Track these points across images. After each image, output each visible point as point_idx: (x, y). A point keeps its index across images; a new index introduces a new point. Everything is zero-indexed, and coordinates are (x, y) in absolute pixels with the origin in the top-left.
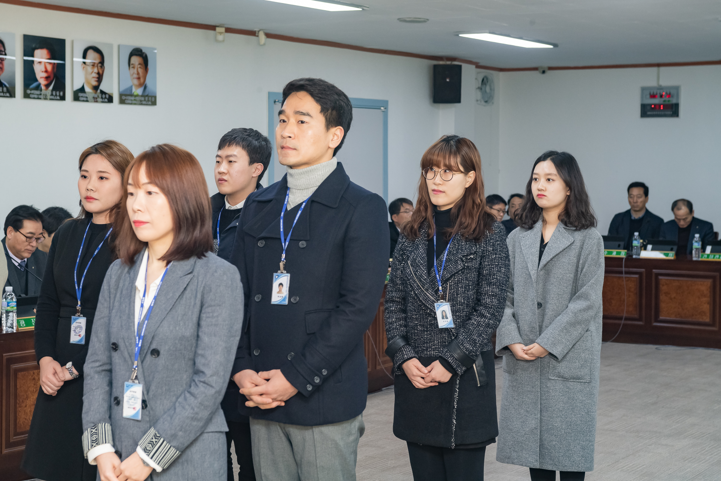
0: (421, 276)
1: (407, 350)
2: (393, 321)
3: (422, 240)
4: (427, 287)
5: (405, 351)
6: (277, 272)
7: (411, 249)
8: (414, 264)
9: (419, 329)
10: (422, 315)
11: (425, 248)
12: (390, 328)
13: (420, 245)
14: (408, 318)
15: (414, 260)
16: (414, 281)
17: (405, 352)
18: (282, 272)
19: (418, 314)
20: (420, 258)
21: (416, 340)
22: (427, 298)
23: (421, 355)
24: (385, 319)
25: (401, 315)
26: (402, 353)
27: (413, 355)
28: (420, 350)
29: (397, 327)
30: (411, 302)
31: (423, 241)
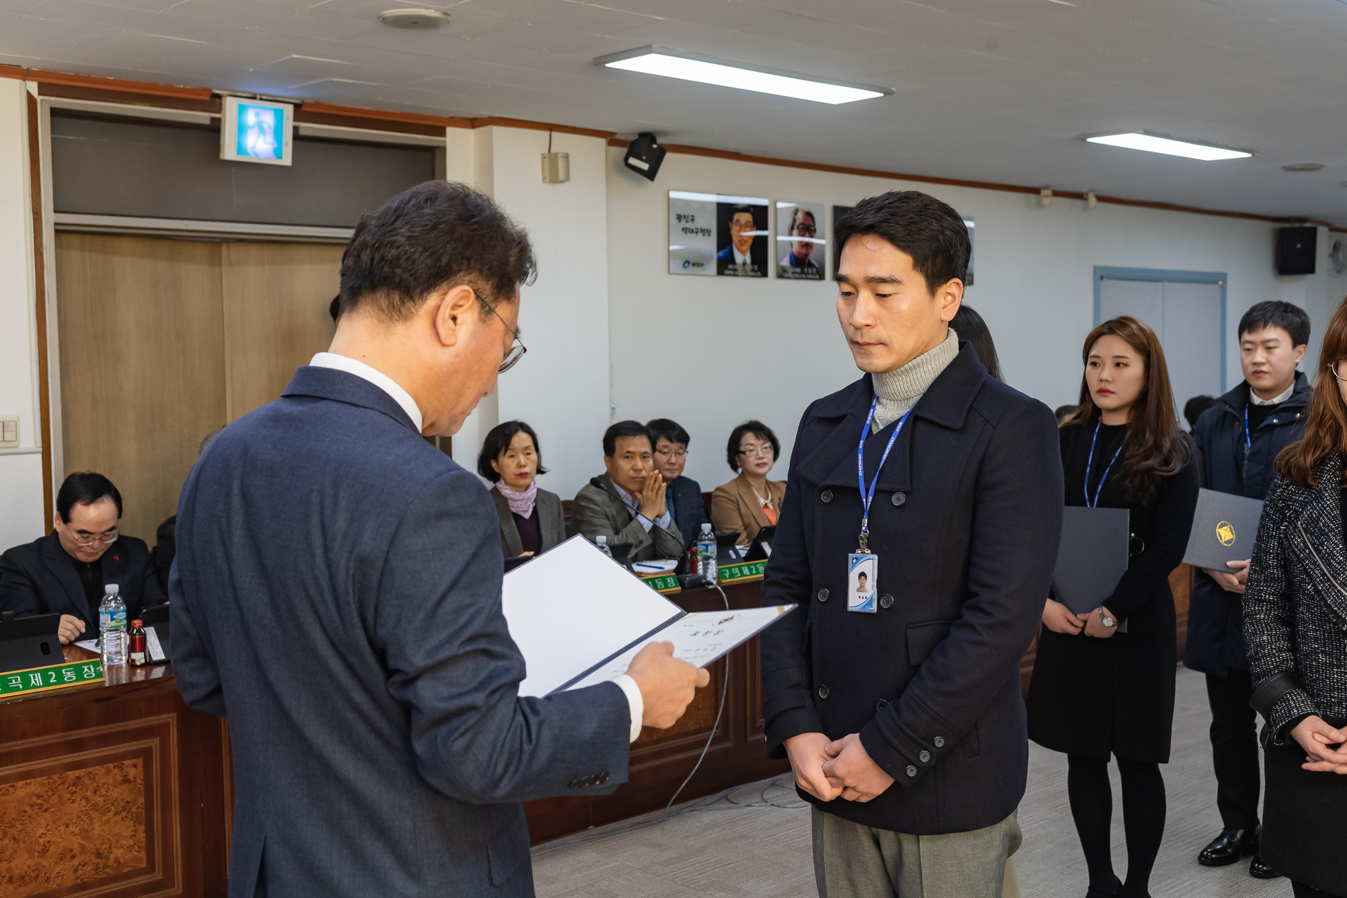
0: (1331, 554)
1: (1297, 699)
2: (1264, 641)
3: (1329, 481)
4: (1344, 579)
5: (1293, 700)
7: (1305, 498)
8: (1314, 529)
9: (1320, 659)
10: (1328, 633)
11: (1336, 499)
12: (1257, 653)
13: (1326, 491)
14: (1299, 636)
15: (1314, 521)
16: (1315, 563)
17: (1295, 703)
19: (1319, 630)
20: (1329, 518)
21: (1315, 681)
22: (1342, 600)
23: (1326, 714)
24: (1246, 636)
25: (1280, 629)
26: (1286, 705)
27: (1311, 710)
28: (1323, 703)
29: (1272, 652)
30: (1305, 605)
31: (1331, 484)
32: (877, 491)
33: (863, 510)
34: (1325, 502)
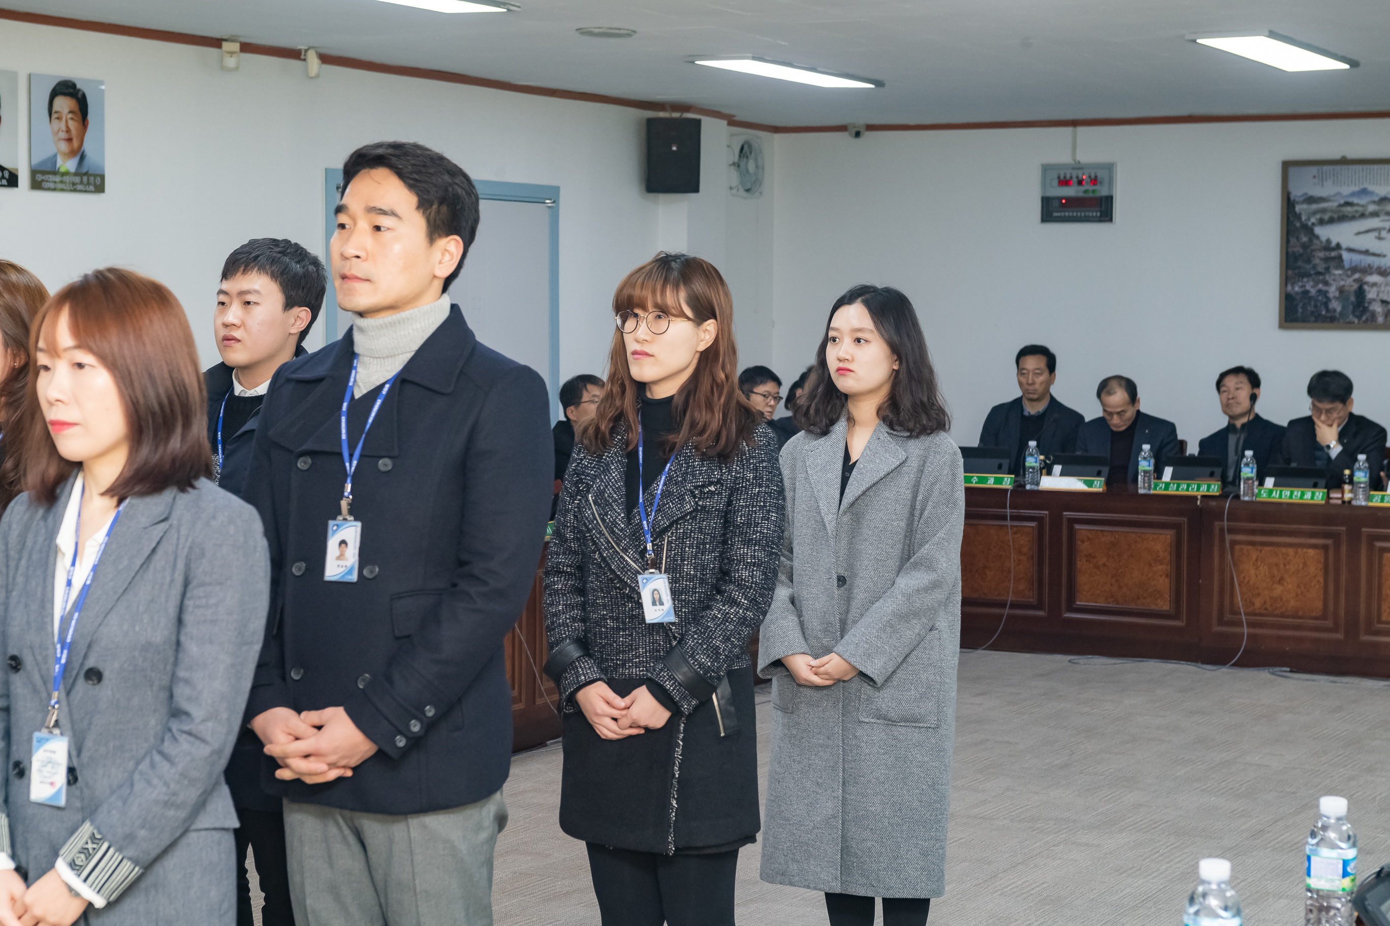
0: (614, 523)
1: (585, 666)
2: (559, 611)
3: (616, 455)
4: (625, 544)
5: (581, 667)
6: (335, 518)
7: (595, 472)
8: (601, 501)
9: (608, 625)
10: (615, 599)
11: (621, 471)
12: (553, 623)
13: (613, 464)
14: (589, 605)
15: (600, 494)
16: (600, 533)
17: (582, 670)
18: (345, 519)
19: (607, 596)
20: (613, 490)
21: (603, 646)
22: (624, 565)
23: (613, 677)
25: (575, 599)
26: (575, 673)
27: (596, 676)
28: (610, 666)
29: (566, 621)
30: (594, 574)
31: (618, 457)
32: (362, 456)
33: (346, 475)
34: (611, 474)
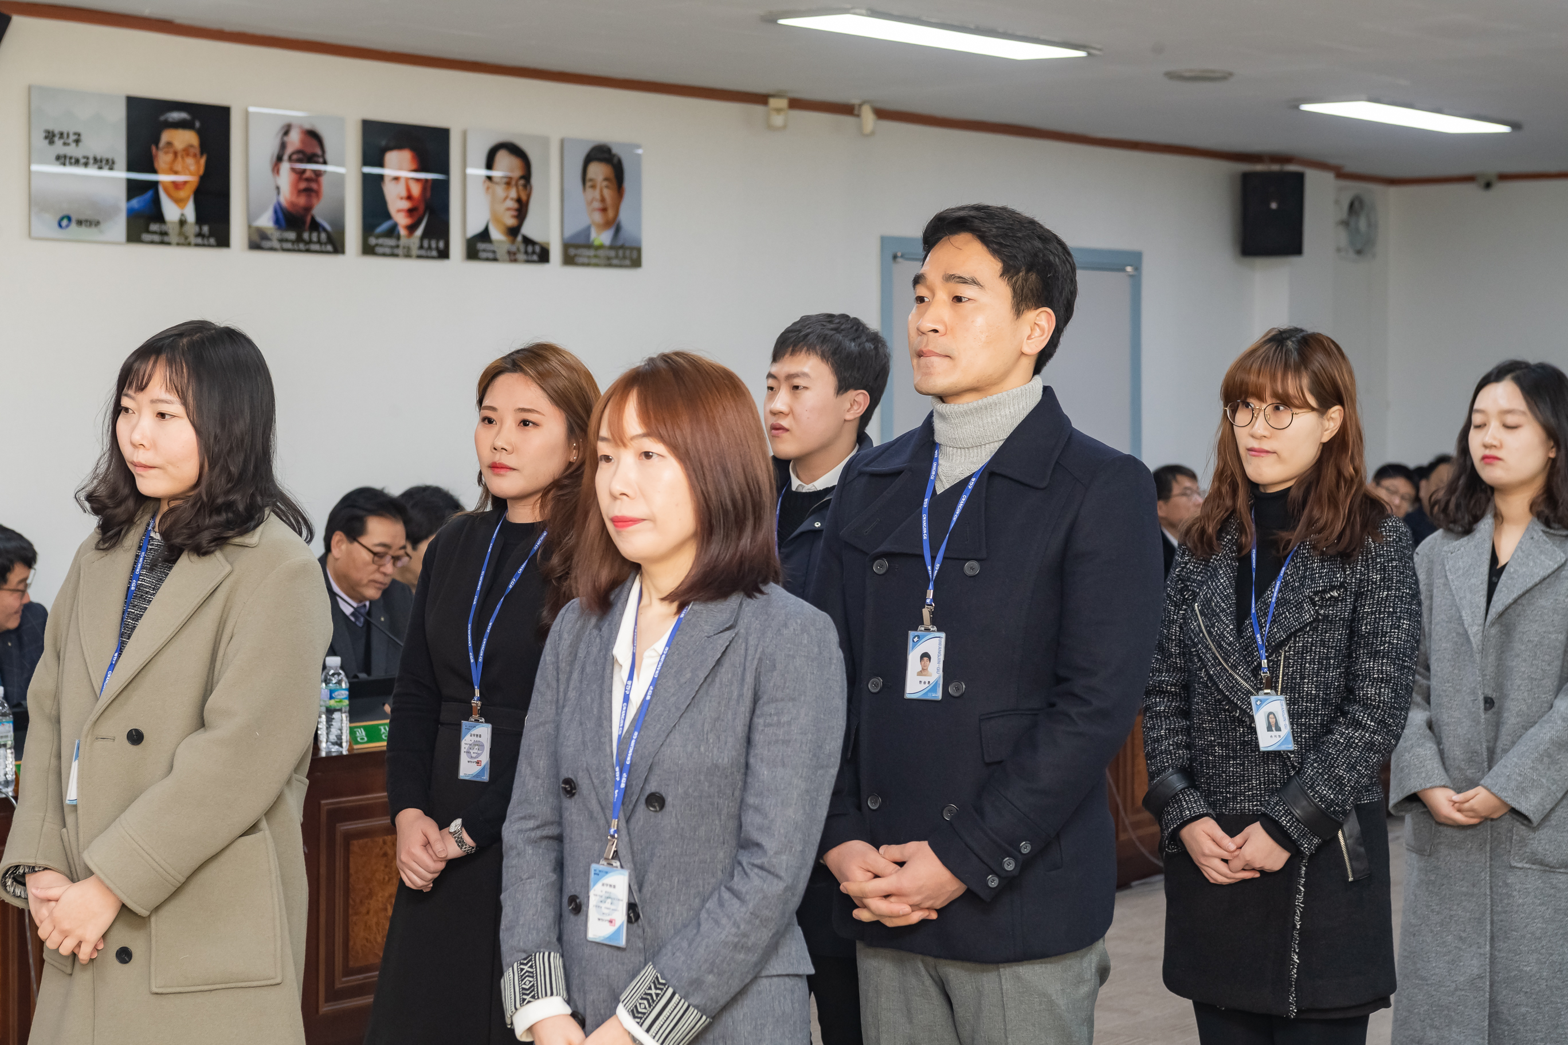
0: (1222, 636)
1: (1189, 799)
2: (1161, 736)
3: (1225, 557)
4: (1235, 661)
5: (1185, 801)
6: (916, 629)
7: (1202, 577)
8: (1207, 611)
9: (1217, 752)
10: (1224, 723)
11: (1230, 576)
12: (1154, 751)
13: (1221, 568)
14: (1194, 730)
15: (1207, 602)
16: (1207, 647)
17: (1187, 804)
18: (927, 630)
19: (1215, 720)
20: (1221, 598)
21: (1211, 777)
22: (1233, 684)
23: (1222, 811)
24: (1144, 732)
25: (1179, 723)
26: (1178, 807)
27: (1203, 811)
28: (1219, 800)
29: (1169, 748)
30: (1200, 694)
31: (1227, 561)
32: (946, 558)
33: (928, 581)
34: (1219, 580)
